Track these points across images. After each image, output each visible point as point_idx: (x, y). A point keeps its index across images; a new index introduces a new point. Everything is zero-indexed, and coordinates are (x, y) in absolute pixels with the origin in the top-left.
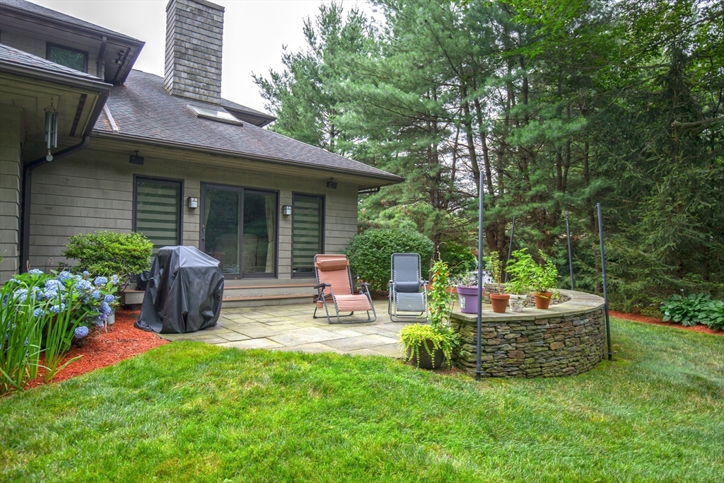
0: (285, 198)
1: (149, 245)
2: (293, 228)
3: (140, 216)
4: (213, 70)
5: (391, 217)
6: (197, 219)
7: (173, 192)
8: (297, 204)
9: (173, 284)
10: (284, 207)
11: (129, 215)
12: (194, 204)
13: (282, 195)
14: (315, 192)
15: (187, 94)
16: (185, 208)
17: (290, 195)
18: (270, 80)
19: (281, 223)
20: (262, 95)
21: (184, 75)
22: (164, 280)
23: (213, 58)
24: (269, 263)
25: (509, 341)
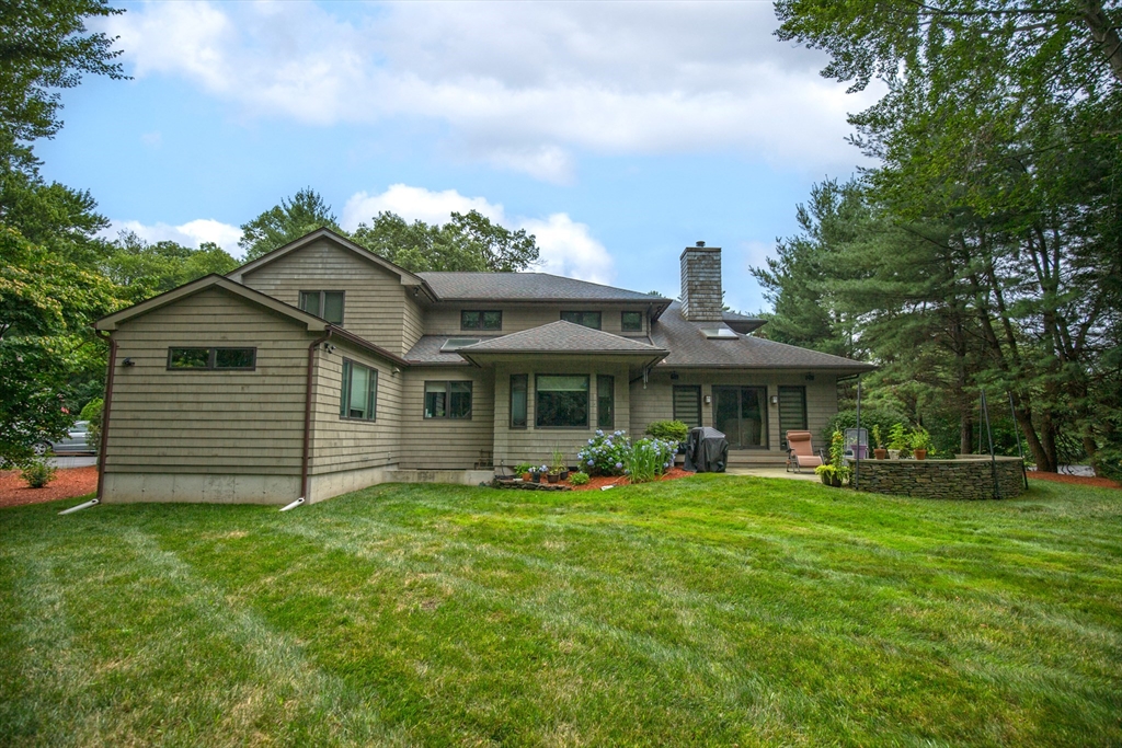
0: (772, 391)
1: (686, 427)
2: (780, 413)
3: (677, 409)
4: (715, 296)
5: (880, 397)
6: (710, 409)
7: (695, 394)
8: (782, 394)
9: (701, 447)
10: (771, 398)
11: (671, 409)
12: (709, 400)
13: (769, 389)
14: (797, 384)
15: (698, 318)
16: (703, 403)
17: (776, 388)
18: (768, 270)
19: (770, 409)
20: (762, 284)
21: (696, 305)
22: (696, 446)
23: (715, 288)
24: (763, 439)
25: (881, 474)
